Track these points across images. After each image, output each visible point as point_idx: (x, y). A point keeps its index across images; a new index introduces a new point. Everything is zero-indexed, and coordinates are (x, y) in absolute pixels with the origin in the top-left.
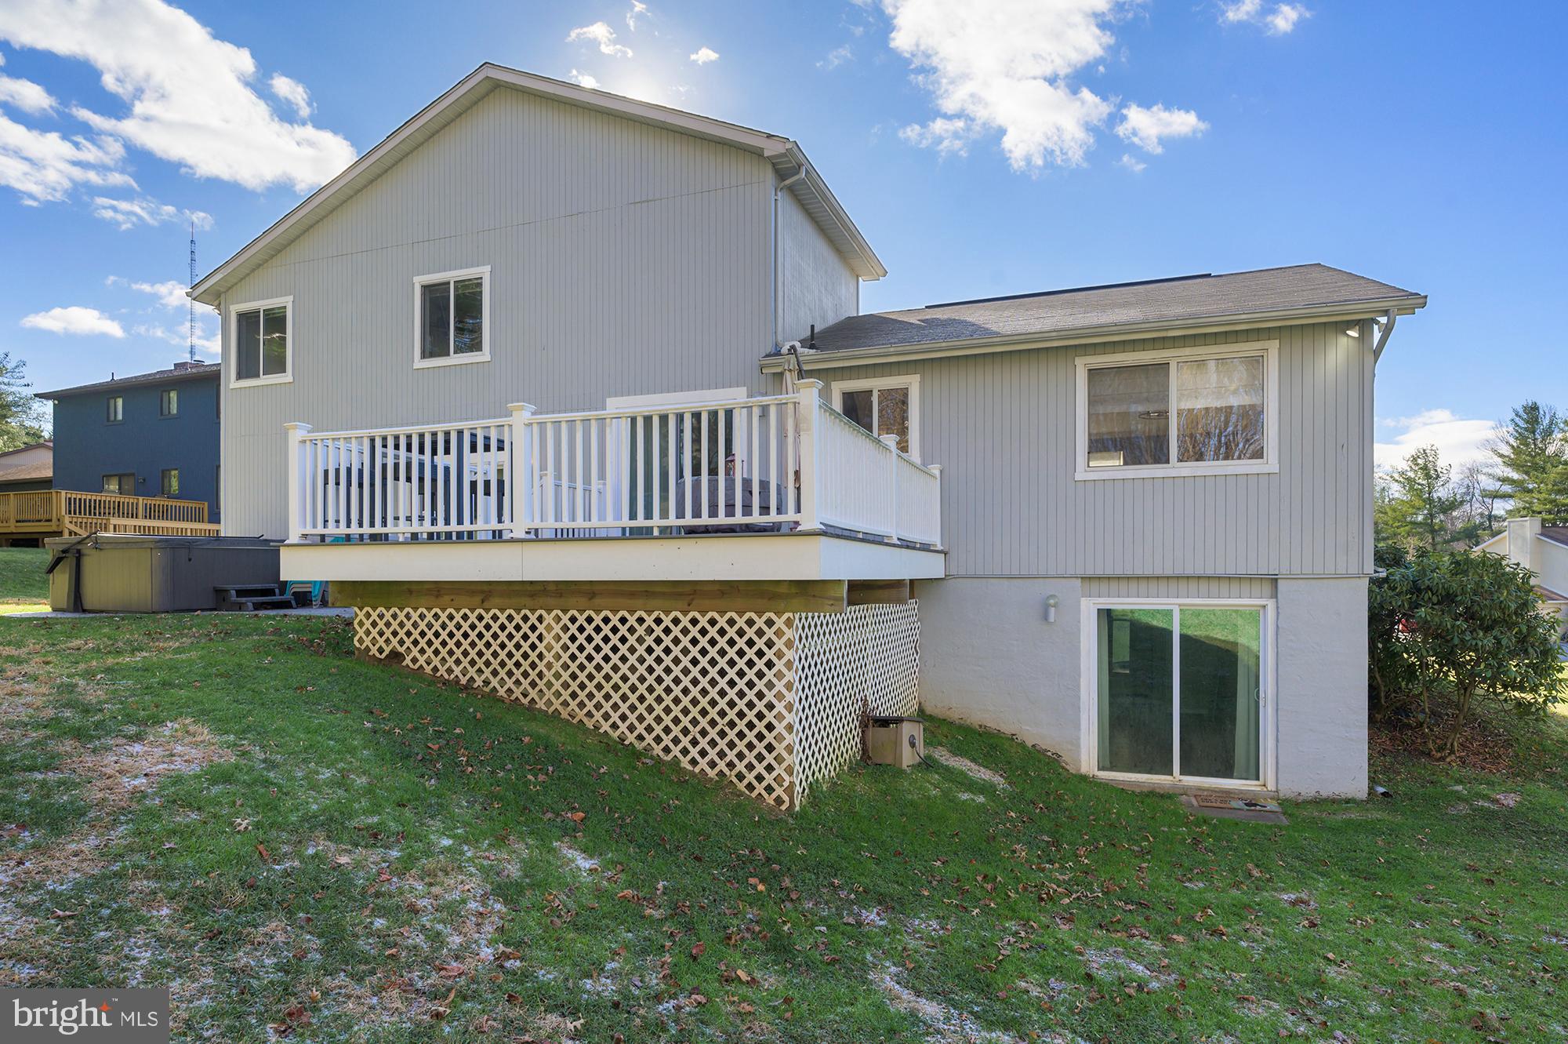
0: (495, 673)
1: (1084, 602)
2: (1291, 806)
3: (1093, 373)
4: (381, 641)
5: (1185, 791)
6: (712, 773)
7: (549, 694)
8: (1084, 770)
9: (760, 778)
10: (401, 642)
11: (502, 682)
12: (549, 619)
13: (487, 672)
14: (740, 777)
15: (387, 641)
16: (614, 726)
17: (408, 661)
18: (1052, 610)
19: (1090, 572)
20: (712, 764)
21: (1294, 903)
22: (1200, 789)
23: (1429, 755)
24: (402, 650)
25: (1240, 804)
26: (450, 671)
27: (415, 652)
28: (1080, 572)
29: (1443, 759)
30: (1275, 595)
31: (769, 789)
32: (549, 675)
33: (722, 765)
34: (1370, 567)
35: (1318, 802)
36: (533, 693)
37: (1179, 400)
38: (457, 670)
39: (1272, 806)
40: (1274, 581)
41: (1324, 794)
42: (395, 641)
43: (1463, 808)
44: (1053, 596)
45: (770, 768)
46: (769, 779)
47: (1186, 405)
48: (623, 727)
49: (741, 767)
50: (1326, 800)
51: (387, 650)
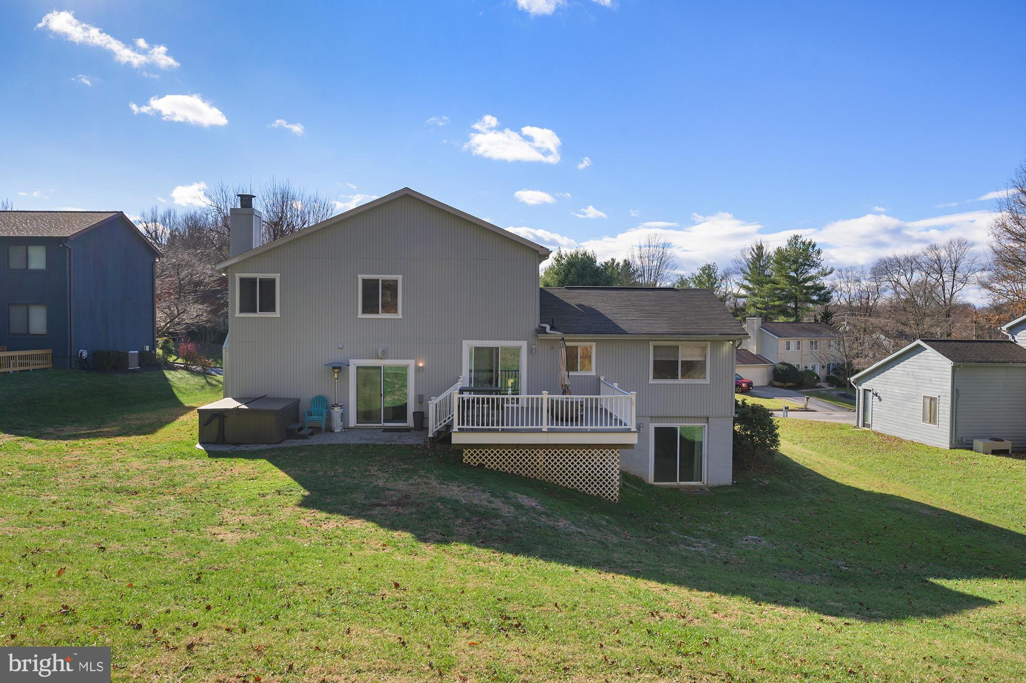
0: (521, 469)
1: (650, 424)
2: (713, 489)
3: (655, 347)
4: (475, 460)
5: (681, 487)
6: (595, 494)
7: (541, 475)
8: (650, 482)
9: (610, 494)
10: (483, 460)
11: (524, 472)
12: (541, 452)
13: (518, 469)
14: (604, 495)
15: (478, 460)
16: (564, 483)
17: (486, 466)
18: (641, 429)
19: (653, 415)
20: (595, 492)
21: (728, 514)
22: (686, 486)
23: (745, 469)
24: (484, 463)
25: (699, 490)
26: (504, 469)
27: (489, 463)
28: (650, 415)
29: (749, 470)
30: (708, 422)
31: (612, 497)
32: (541, 469)
33: (598, 492)
34: (734, 414)
35: (719, 487)
36: (535, 475)
37: (682, 357)
38: (506, 469)
39: (707, 490)
40: (708, 418)
41: (720, 485)
42: (481, 460)
43: (756, 486)
44: (641, 424)
45: (612, 492)
46: (612, 494)
47: (685, 359)
48: (567, 483)
49: (604, 492)
50: (721, 486)
51: (478, 463)
